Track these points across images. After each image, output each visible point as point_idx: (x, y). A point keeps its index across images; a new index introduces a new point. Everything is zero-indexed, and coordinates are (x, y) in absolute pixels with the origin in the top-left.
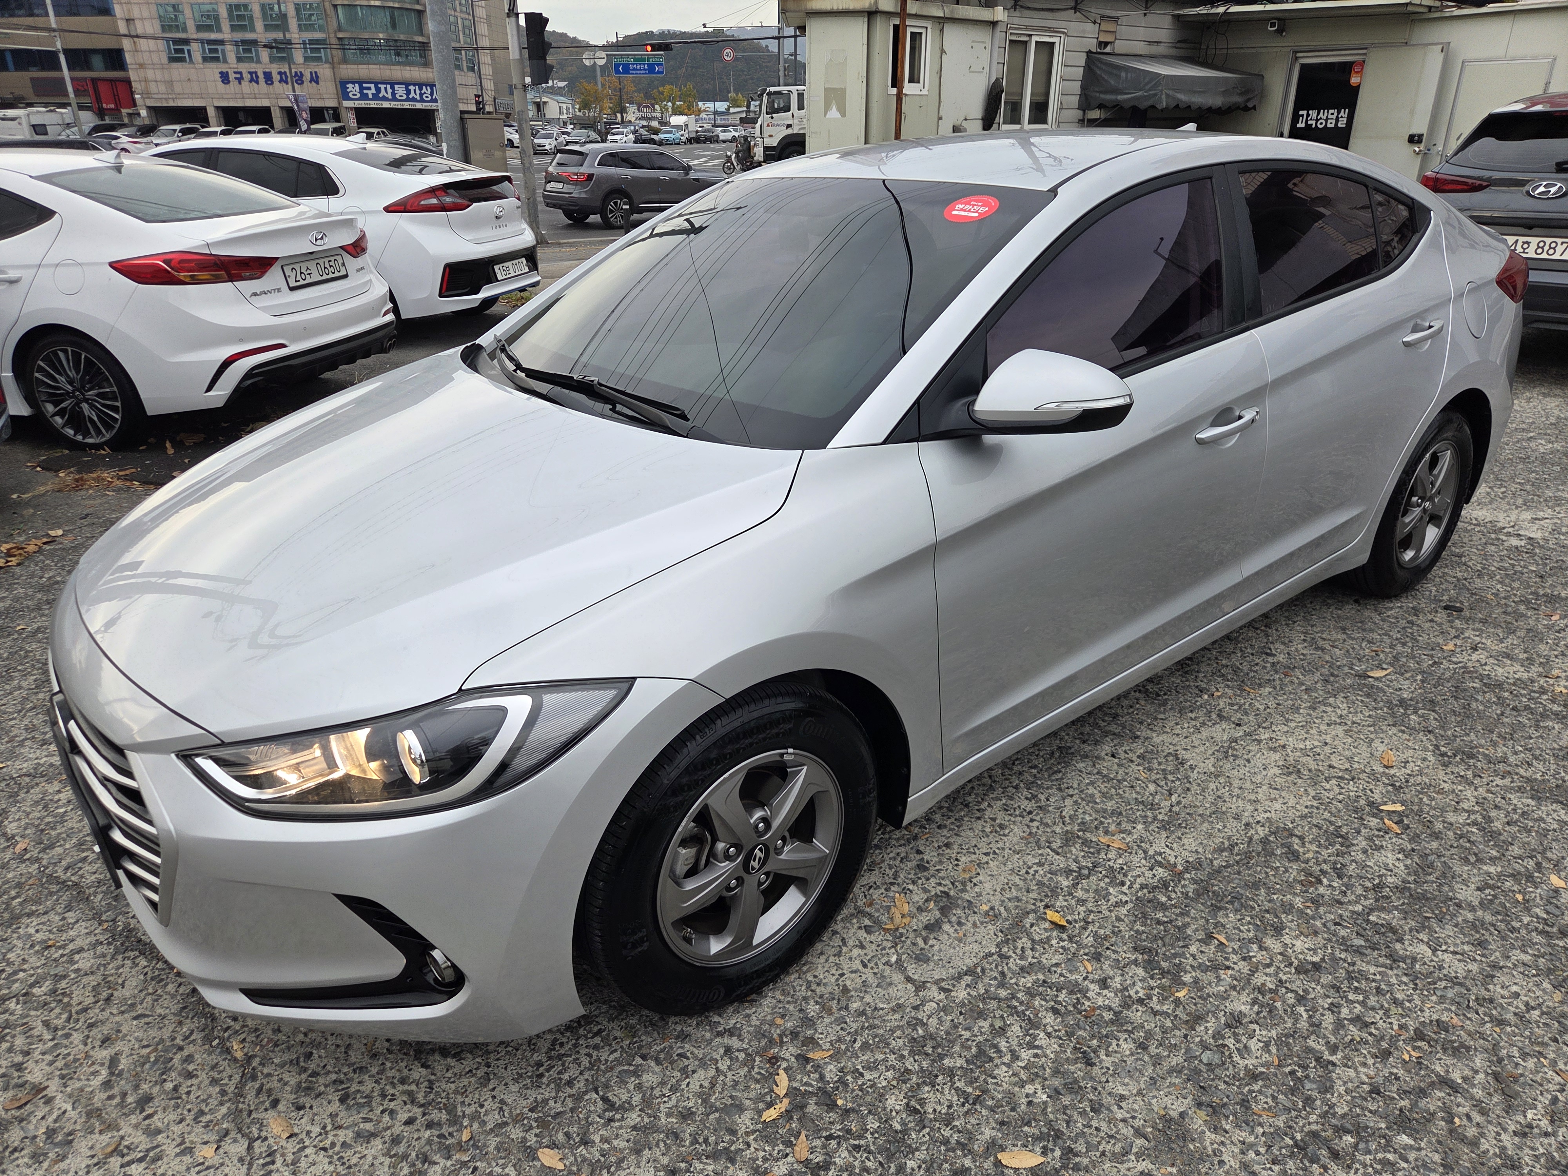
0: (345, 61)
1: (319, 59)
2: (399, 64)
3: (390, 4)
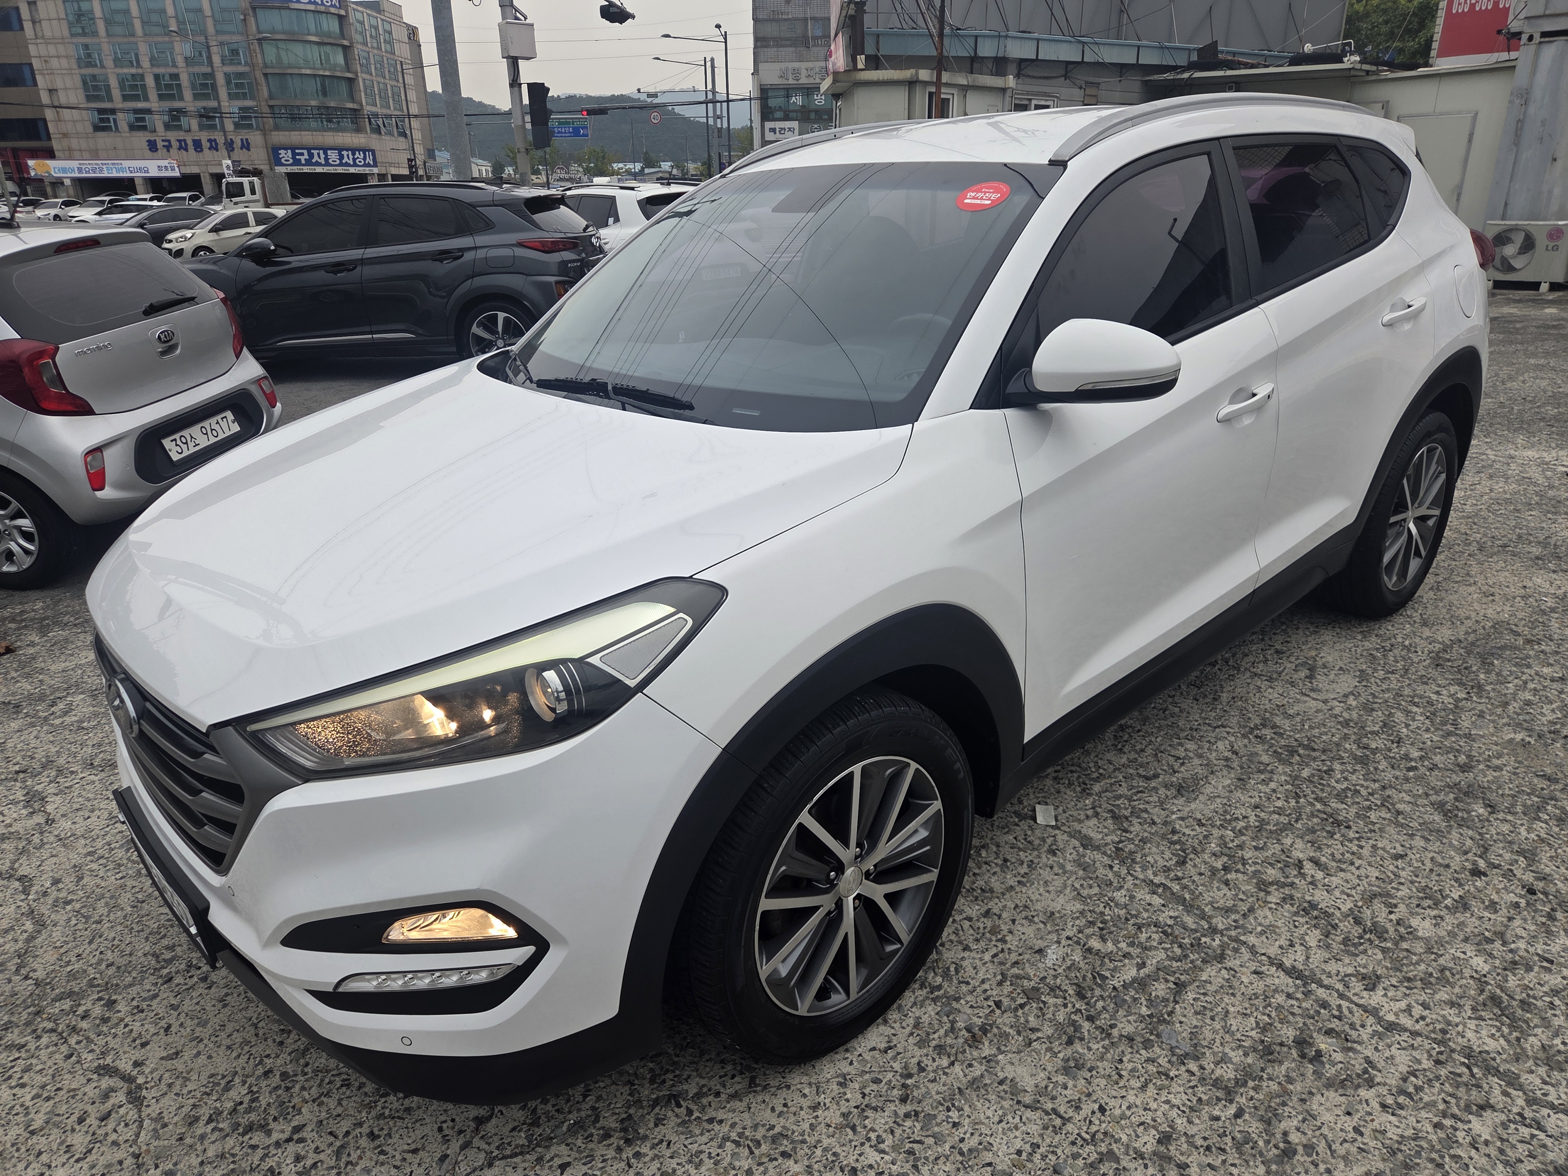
0: (277, 128)
1: (250, 126)
2: (331, 130)
3: (321, 73)
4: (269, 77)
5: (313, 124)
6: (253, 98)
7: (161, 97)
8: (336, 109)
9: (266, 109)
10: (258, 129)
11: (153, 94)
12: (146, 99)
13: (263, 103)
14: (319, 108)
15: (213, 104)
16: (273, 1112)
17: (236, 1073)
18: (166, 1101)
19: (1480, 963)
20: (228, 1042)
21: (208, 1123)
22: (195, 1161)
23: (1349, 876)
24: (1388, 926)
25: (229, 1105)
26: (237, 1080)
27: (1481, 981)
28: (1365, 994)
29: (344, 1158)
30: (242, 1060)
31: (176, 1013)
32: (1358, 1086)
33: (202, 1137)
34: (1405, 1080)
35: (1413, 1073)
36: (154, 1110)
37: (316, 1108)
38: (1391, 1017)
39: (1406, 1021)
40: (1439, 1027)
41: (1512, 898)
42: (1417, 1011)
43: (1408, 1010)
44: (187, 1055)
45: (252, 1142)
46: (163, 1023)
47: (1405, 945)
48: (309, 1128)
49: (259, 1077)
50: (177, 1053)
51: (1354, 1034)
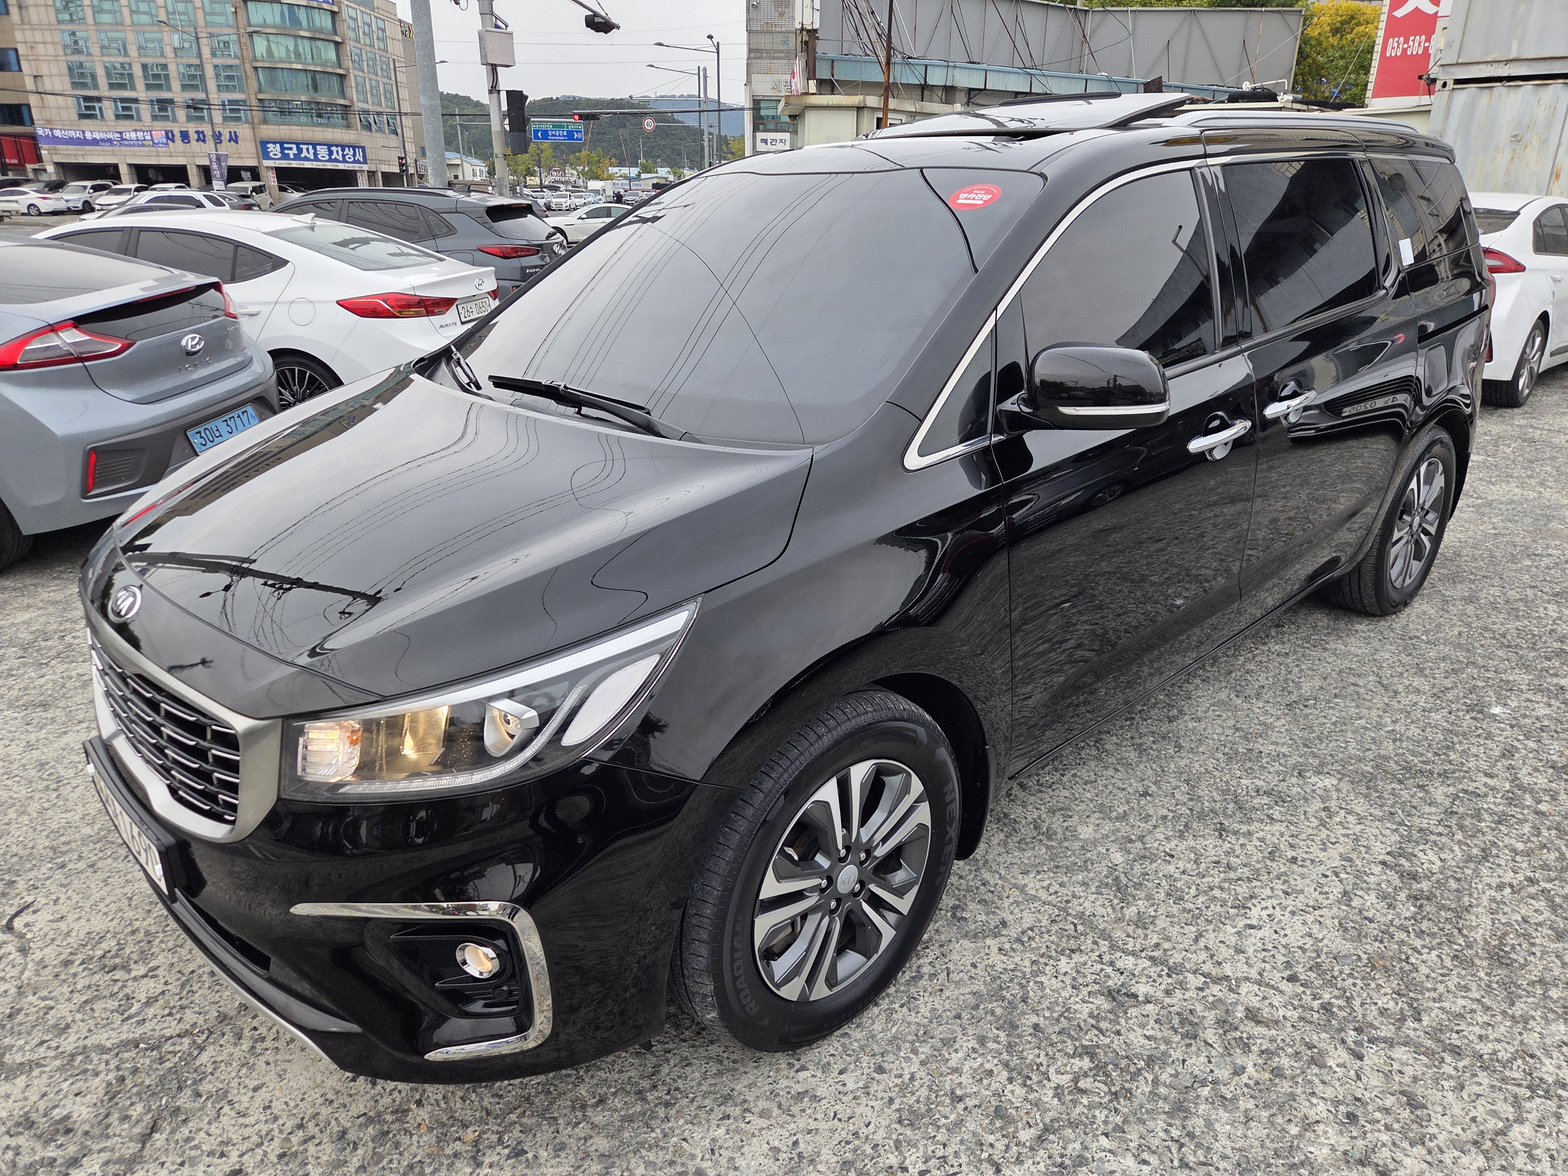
0: (265, 122)
1: (238, 119)
2: (321, 125)
3: (312, 68)
4: (260, 71)
5: (303, 119)
6: (241, 91)
7: (149, 87)
8: (327, 104)
9: (254, 102)
10: (246, 122)
11: (140, 83)
12: (133, 88)
13: (253, 97)
14: (309, 103)
15: (201, 96)
16: (135, 957)
17: (108, 931)
18: (47, 951)
19: (1118, 858)
20: (106, 910)
21: (80, 964)
22: (66, 989)
23: (1045, 796)
24: (1059, 830)
25: (99, 953)
26: (109, 935)
27: (1113, 868)
28: (1020, 876)
29: (188, 988)
30: (115, 923)
31: (64, 890)
32: (985, 937)
33: (75, 975)
34: (1023, 933)
35: (1032, 929)
36: (38, 955)
37: (170, 956)
38: (1033, 892)
39: (1043, 895)
40: (1065, 898)
41: (1164, 812)
42: (1055, 887)
43: (1047, 889)
44: (71, 918)
45: (116, 977)
46: (54, 897)
47: (1066, 844)
48: (161, 969)
49: (127, 934)
50: (62, 918)
51: (999, 903)
